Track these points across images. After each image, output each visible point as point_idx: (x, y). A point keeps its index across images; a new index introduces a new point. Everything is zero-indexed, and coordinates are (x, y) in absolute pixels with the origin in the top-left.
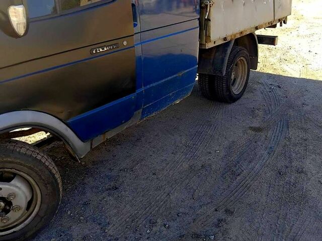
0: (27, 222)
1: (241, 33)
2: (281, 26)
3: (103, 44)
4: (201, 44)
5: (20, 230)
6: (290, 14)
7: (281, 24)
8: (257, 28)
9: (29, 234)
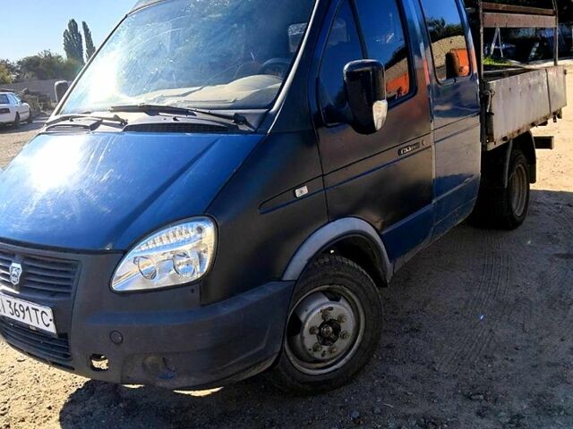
0: (348, 357)
1: (519, 131)
2: (555, 122)
3: (407, 144)
4: (483, 146)
5: (342, 367)
6: (566, 105)
7: (554, 118)
8: (533, 125)
9: (351, 372)
